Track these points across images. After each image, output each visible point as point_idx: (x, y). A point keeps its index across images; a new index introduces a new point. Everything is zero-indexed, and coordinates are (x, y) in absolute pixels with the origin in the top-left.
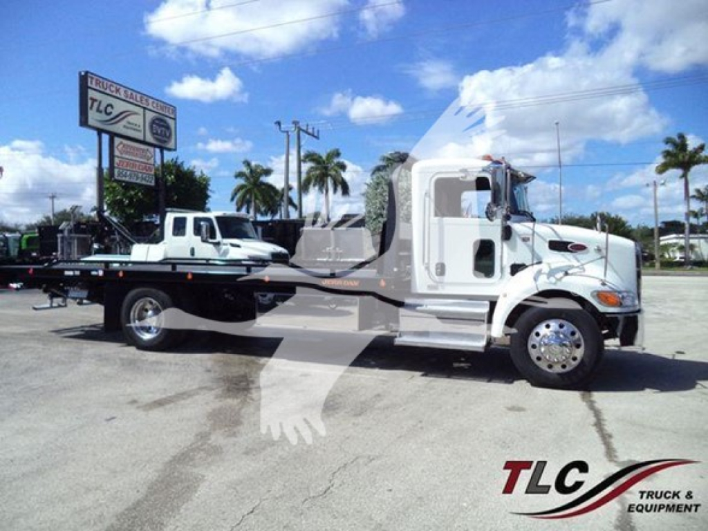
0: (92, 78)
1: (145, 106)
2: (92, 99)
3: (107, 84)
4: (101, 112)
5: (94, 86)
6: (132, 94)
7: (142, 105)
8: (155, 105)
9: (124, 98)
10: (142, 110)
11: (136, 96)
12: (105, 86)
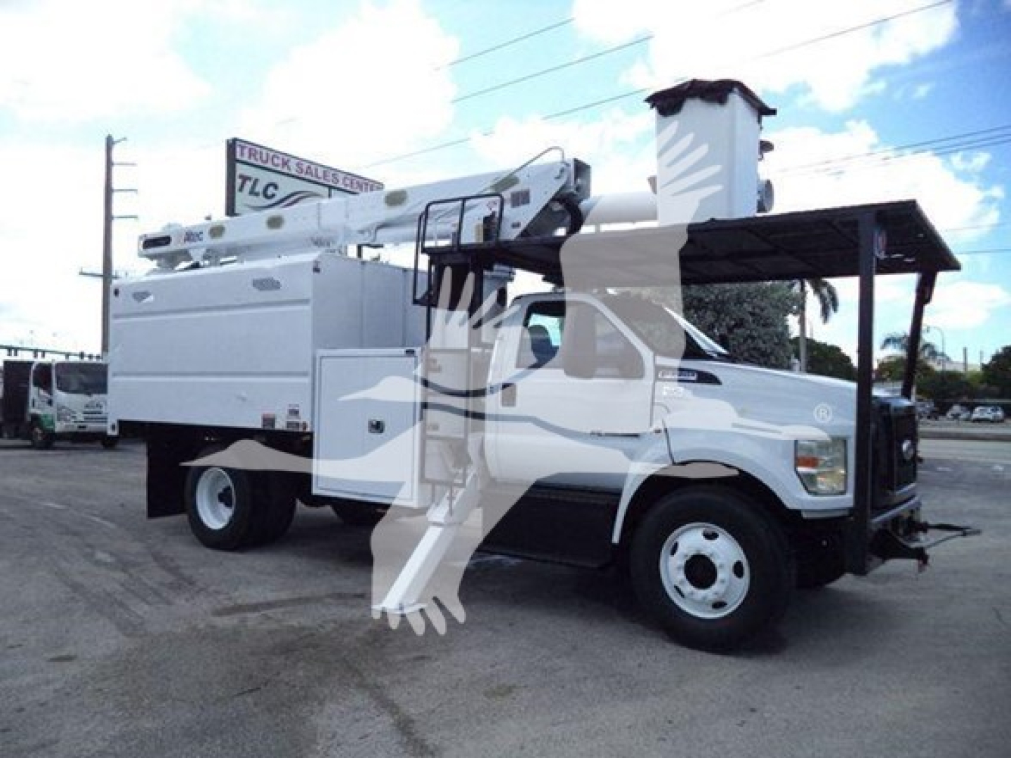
0: (243, 148)
1: (331, 183)
2: (241, 176)
3: (267, 155)
4: (257, 194)
5: (245, 158)
6: (309, 167)
7: (326, 182)
8: (348, 182)
9: (297, 174)
10: (326, 189)
11: (316, 170)
12: (264, 158)
